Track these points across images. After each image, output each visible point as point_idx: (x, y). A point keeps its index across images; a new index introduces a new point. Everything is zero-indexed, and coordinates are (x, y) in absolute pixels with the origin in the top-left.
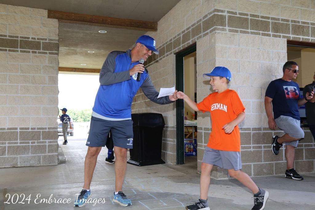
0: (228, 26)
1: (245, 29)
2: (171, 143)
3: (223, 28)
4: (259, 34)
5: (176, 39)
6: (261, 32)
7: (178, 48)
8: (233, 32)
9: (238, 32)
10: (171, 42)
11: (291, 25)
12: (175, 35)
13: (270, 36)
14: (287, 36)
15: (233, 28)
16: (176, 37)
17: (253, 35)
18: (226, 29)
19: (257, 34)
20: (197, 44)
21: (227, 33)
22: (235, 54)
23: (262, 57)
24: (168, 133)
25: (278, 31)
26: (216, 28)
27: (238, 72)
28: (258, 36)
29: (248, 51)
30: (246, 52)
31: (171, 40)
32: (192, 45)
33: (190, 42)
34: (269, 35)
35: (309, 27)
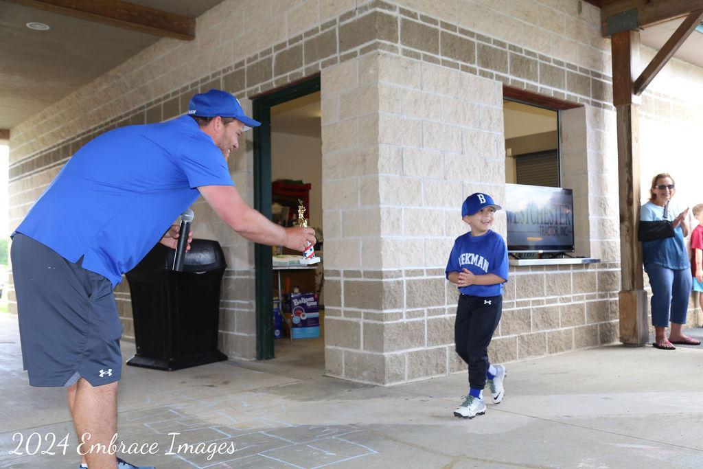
0: (403, 42)
1: (432, 52)
2: (242, 310)
3: (392, 46)
4: (455, 66)
5: (255, 62)
6: (460, 63)
7: (263, 83)
8: (411, 57)
9: (420, 59)
10: (240, 68)
11: (509, 55)
12: (255, 53)
13: (476, 74)
14: (503, 77)
15: (411, 46)
16: (255, 57)
17: (446, 67)
18: (397, 49)
19: (453, 67)
20: (322, 76)
21: (399, 58)
22: (416, 105)
23: (462, 116)
24: (232, 287)
25: (488, 64)
26: (379, 43)
27: (420, 147)
28: (454, 69)
29: (438, 101)
30: (434, 103)
31: (242, 63)
32: (305, 78)
33: (302, 71)
34: (472, 71)
35: (536, 62)
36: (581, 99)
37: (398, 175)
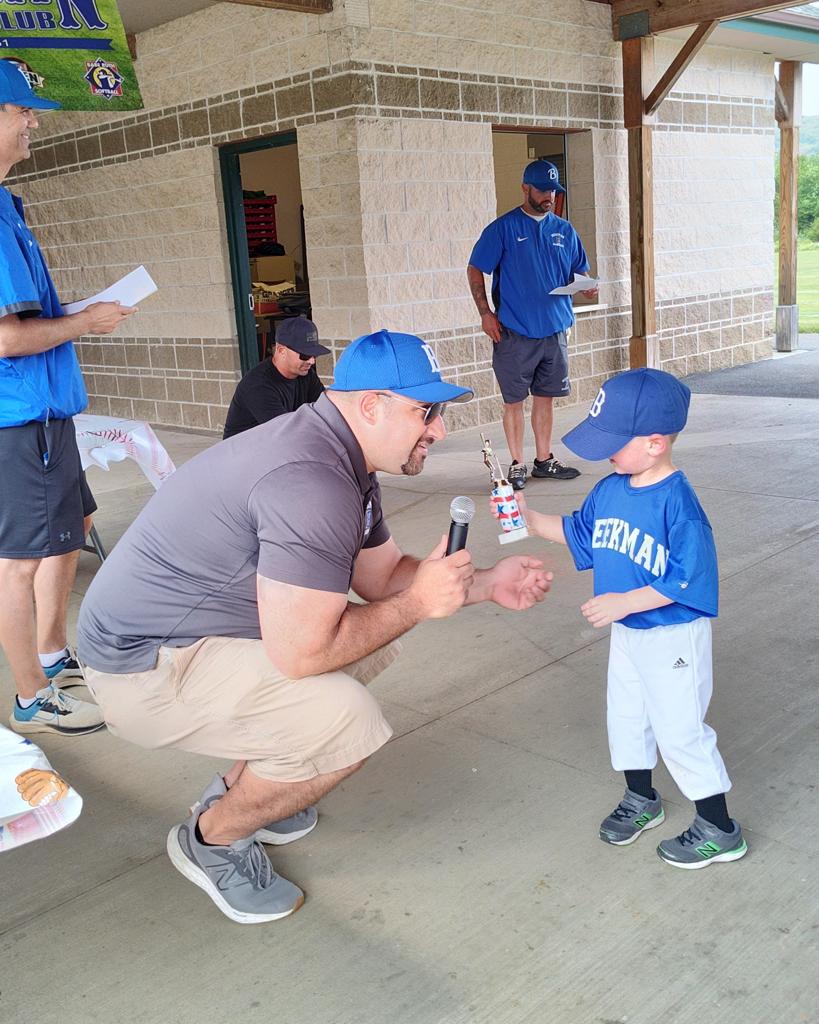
0: (380, 104)
1: (412, 107)
3: (369, 108)
4: (437, 116)
5: (220, 104)
6: (443, 111)
7: (231, 132)
8: (390, 116)
9: (399, 116)
10: (201, 108)
11: (498, 89)
12: (219, 94)
13: (461, 120)
14: (492, 116)
15: (389, 105)
16: (219, 99)
17: (427, 119)
18: (375, 111)
20: (298, 134)
21: (377, 120)
22: (397, 167)
23: (447, 170)
24: (213, 356)
25: (474, 107)
27: (403, 211)
28: (436, 120)
29: (421, 159)
30: (416, 161)
31: (201, 103)
32: (279, 133)
33: (276, 124)
34: (457, 117)
35: (531, 90)
36: (587, 122)
37: (383, 244)
